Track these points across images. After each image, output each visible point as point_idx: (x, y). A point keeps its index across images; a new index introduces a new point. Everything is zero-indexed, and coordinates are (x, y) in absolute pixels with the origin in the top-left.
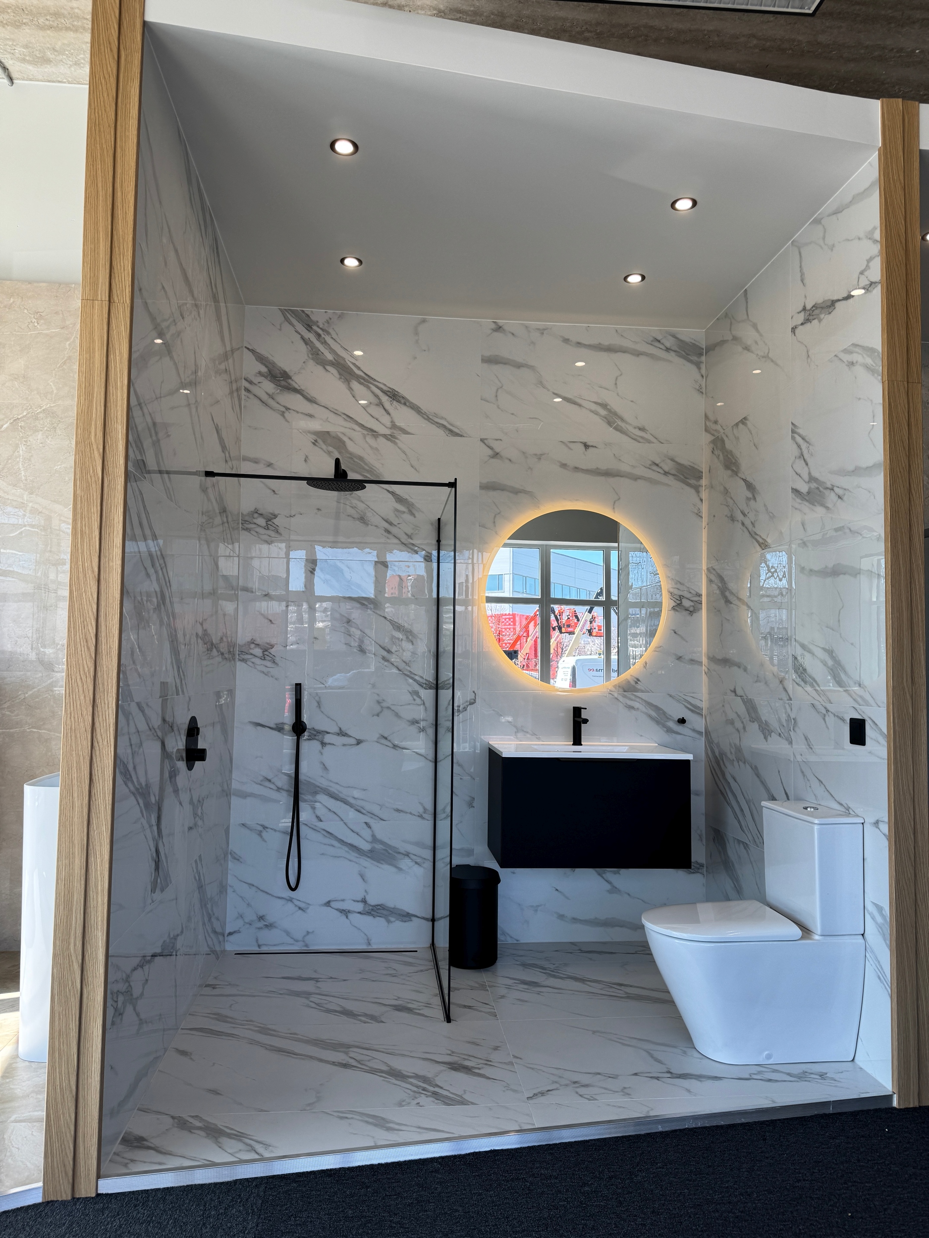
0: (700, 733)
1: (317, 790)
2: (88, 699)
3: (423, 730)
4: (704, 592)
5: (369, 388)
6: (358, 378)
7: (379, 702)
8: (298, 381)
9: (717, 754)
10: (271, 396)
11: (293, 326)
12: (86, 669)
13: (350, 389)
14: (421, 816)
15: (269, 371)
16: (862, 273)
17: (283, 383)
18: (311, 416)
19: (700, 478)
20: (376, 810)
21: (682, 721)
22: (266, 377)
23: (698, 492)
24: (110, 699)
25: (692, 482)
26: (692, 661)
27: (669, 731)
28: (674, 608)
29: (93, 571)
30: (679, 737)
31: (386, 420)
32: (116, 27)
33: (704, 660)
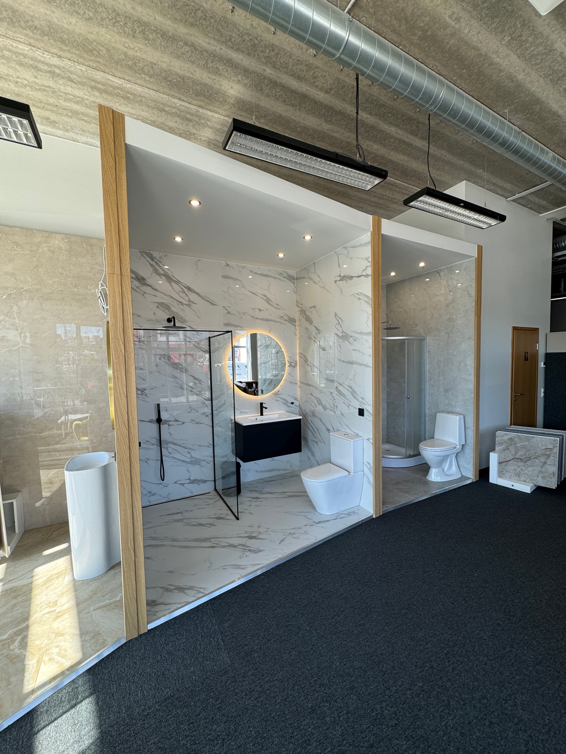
0: (297, 406)
1: (168, 443)
2: (127, 446)
3: (207, 416)
4: (298, 360)
5: (179, 285)
6: (174, 281)
7: (190, 408)
8: (149, 281)
9: (304, 413)
10: (138, 288)
11: (145, 258)
12: (125, 434)
13: (171, 285)
14: (208, 447)
15: (136, 276)
16: (364, 270)
17: (143, 282)
18: (155, 296)
19: (296, 322)
20: (191, 447)
21: (293, 403)
22: (135, 279)
23: (295, 327)
24: (136, 445)
25: (293, 323)
26: (295, 383)
27: (288, 406)
28: (289, 366)
29: (124, 394)
30: (291, 408)
31: (187, 298)
32: (113, 144)
33: (299, 383)
